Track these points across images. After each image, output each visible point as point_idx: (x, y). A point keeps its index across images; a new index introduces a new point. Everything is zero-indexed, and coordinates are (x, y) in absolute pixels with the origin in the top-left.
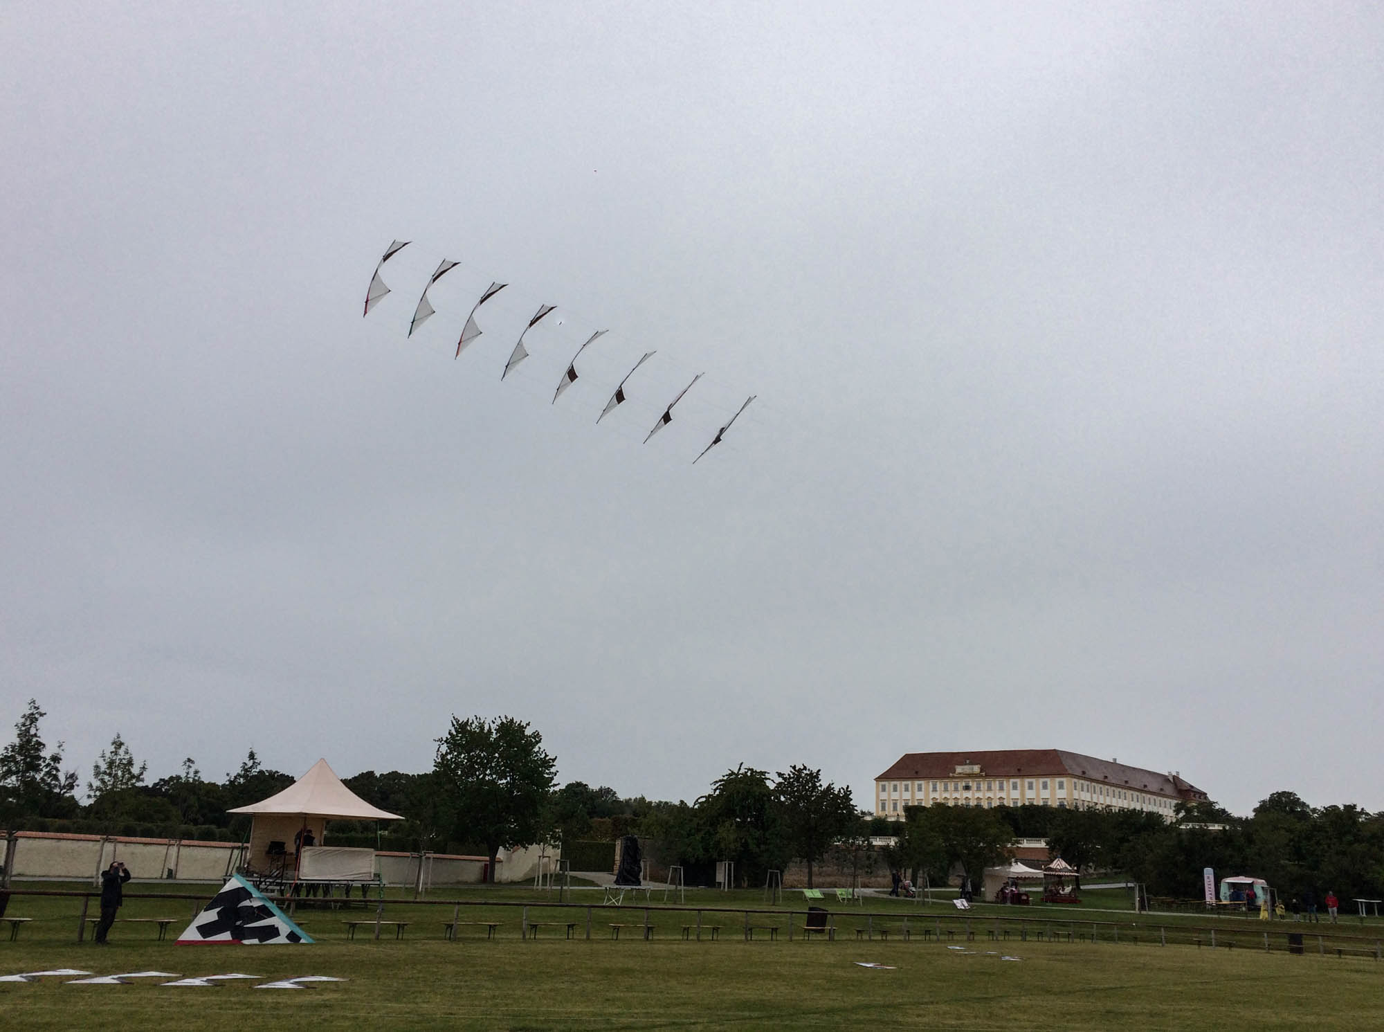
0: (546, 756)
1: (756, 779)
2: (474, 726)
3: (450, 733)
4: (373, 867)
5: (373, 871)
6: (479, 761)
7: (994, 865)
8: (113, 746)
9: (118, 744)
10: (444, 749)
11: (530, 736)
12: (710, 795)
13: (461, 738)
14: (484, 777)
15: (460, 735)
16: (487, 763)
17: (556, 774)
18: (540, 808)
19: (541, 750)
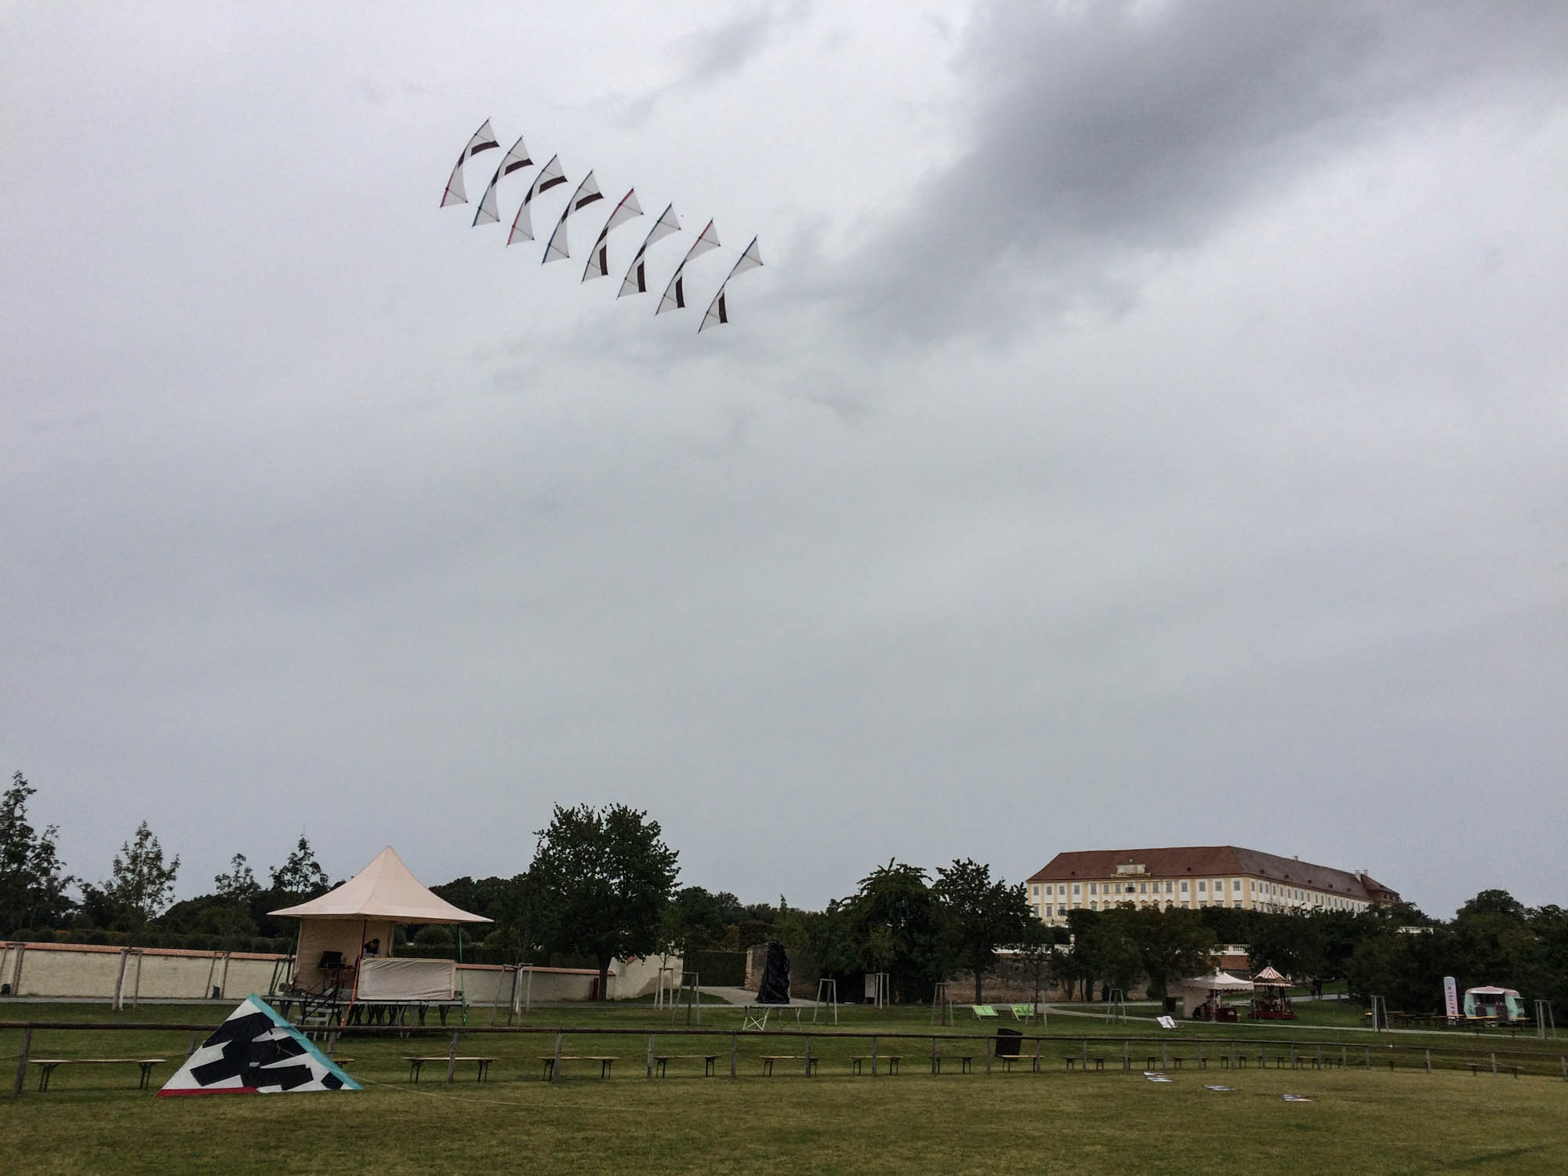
0: (667, 850)
1: (909, 877)
2: (580, 816)
3: (552, 825)
4: (453, 983)
5: (453, 988)
6: (586, 856)
7: (1193, 975)
8: (139, 837)
9: (144, 835)
10: (546, 843)
11: (647, 828)
12: (856, 896)
13: (566, 830)
14: (593, 876)
15: (564, 827)
16: (597, 859)
17: (677, 872)
18: (659, 910)
19: (661, 843)
